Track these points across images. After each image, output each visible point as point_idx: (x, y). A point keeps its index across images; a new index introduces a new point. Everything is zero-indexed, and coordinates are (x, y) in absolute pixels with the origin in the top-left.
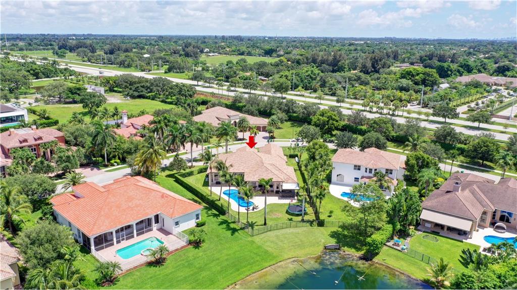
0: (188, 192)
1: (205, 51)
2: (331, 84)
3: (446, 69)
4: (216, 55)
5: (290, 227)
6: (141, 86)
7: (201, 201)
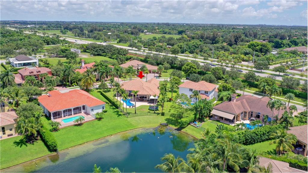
0: (105, 99)
1: (145, 31)
2: (205, 50)
3: (280, 43)
4: (150, 34)
5: (147, 115)
6: (99, 49)
7: (109, 102)
